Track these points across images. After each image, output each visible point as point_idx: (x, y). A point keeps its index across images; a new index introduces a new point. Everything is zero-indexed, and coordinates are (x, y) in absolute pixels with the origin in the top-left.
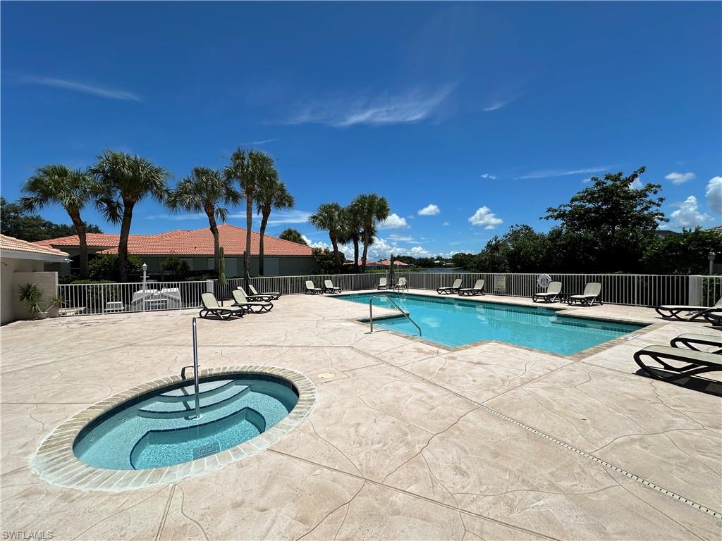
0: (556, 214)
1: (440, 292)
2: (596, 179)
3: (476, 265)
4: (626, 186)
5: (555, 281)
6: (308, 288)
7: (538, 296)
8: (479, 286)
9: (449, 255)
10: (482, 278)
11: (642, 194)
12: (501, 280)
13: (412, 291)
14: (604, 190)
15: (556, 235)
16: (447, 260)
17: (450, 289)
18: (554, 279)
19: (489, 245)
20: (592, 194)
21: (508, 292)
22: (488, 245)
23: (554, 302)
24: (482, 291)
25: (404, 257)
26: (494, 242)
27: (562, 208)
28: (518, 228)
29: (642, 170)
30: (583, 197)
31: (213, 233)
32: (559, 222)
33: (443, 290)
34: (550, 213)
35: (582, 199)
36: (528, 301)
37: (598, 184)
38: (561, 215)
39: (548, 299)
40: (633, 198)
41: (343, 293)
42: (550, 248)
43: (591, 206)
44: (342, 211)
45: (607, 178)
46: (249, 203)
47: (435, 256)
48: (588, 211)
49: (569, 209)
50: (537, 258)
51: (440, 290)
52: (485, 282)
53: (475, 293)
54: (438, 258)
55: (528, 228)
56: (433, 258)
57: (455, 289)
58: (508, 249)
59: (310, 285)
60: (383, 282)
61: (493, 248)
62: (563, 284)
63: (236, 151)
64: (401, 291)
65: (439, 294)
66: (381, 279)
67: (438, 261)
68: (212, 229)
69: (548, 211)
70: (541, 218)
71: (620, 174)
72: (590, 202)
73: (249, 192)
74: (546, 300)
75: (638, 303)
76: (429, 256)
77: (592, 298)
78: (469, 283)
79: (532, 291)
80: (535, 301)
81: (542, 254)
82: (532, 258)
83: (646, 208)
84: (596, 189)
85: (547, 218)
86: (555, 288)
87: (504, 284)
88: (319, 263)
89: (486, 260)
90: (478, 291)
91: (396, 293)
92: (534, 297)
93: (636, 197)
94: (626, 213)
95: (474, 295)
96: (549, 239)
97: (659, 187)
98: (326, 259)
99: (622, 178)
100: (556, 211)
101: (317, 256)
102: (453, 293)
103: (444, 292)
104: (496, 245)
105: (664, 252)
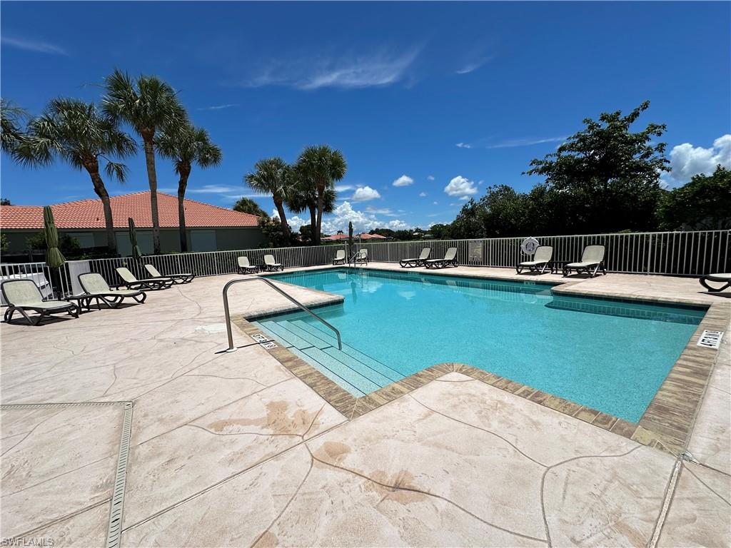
0: (540, 167)
1: (404, 265)
2: (588, 122)
3: (450, 233)
4: (625, 127)
5: (543, 245)
6: (241, 266)
7: (523, 266)
8: (450, 255)
9: (427, 227)
10: (453, 245)
11: (643, 138)
12: (476, 247)
13: (372, 265)
14: (599, 134)
15: (539, 193)
16: (426, 232)
17: (416, 261)
18: (542, 243)
19: (465, 210)
20: (583, 139)
21: (484, 263)
22: (463, 210)
23: (544, 273)
24: (454, 262)
25: (382, 230)
26: (470, 206)
27: (549, 160)
28: (497, 189)
29: (645, 106)
30: (573, 144)
31: (100, 196)
32: (544, 177)
33: (407, 262)
34: (534, 166)
35: (571, 147)
36: (509, 273)
37: (591, 128)
38: (547, 169)
39: (535, 270)
40: (632, 142)
41: (285, 271)
42: (533, 209)
43: (582, 155)
44: (288, 168)
45: (603, 119)
46: (149, 154)
47: (414, 228)
48: (579, 161)
49: (555, 159)
50: (518, 220)
51: (404, 262)
52: (458, 250)
53: (446, 264)
54: (417, 230)
55: (507, 189)
56: (411, 231)
57: (422, 260)
58: (485, 212)
59: (243, 262)
60: (341, 255)
61: (469, 212)
62: (553, 250)
63: (112, 74)
64: (358, 266)
65: (403, 267)
66: (338, 252)
67: (417, 234)
68: (97, 191)
69: (532, 164)
70: (523, 173)
71: (618, 114)
72: (579, 150)
73: (148, 138)
74: (532, 270)
75: (652, 270)
76: (408, 229)
77: (595, 265)
78: (438, 252)
79: (514, 259)
80: (519, 273)
81: (523, 215)
82: (513, 221)
83: (647, 155)
84: (588, 134)
85: (530, 173)
86: (544, 255)
87: (479, 251)
88: (267, 235)
89: (461, 226)
90: (449, 262)
91: (352, 268)
92: (518, 267)
93: (635, 141)
94: (624, 161)
95: (444, 267)
96: (532, 199)
97: (664, 127)
98: (275, 229)
99: (621, 117)
100: (541, 163)
101: (264, 227)
102: (420, 266)
103: (408, 265)
104: (472, 209)
105: (692, 199)
